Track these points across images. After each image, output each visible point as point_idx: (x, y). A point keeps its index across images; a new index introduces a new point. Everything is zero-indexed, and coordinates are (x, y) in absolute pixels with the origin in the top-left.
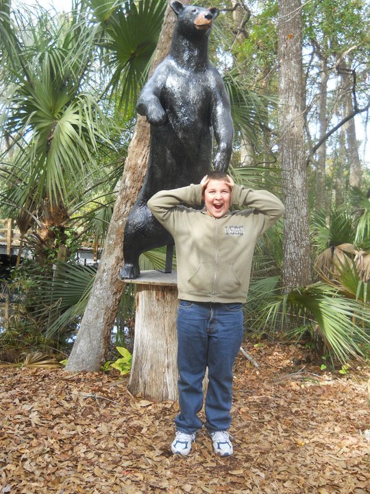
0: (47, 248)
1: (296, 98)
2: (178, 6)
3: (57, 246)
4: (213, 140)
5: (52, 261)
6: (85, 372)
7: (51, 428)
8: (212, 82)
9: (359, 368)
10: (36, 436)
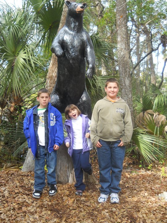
0: (13, 116)
1: (125, 45)
2: (68, 3)
3: (18, 114)
4: (86, 63)
5: (16, 121)
6: (31, 172)
7: (14, 198)
8: (85, 37)
9: (156, 166)
10: (7, 202)
